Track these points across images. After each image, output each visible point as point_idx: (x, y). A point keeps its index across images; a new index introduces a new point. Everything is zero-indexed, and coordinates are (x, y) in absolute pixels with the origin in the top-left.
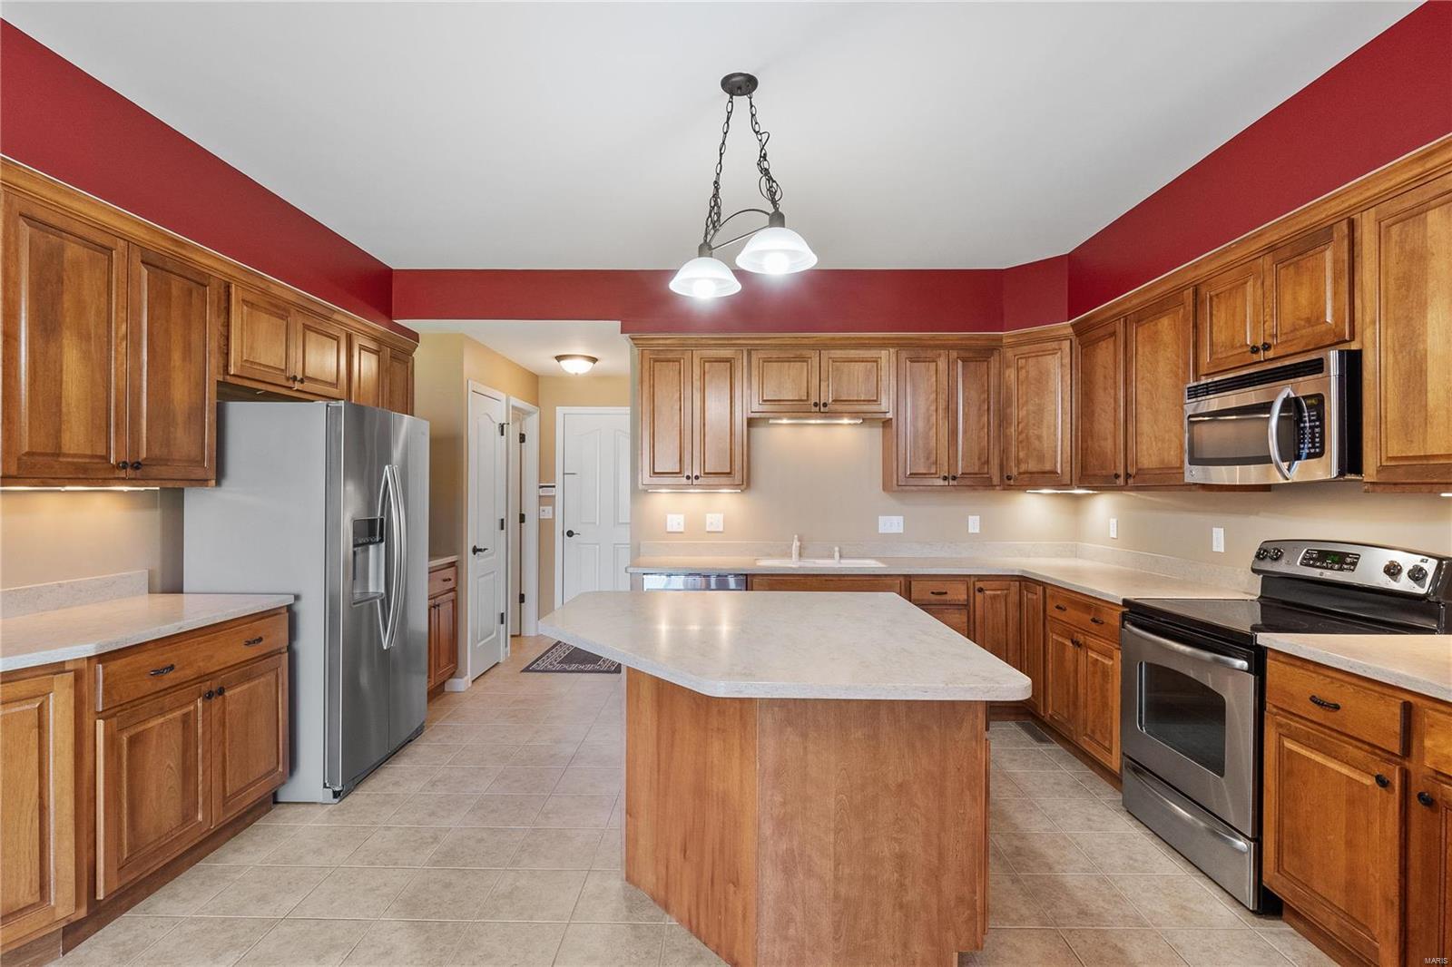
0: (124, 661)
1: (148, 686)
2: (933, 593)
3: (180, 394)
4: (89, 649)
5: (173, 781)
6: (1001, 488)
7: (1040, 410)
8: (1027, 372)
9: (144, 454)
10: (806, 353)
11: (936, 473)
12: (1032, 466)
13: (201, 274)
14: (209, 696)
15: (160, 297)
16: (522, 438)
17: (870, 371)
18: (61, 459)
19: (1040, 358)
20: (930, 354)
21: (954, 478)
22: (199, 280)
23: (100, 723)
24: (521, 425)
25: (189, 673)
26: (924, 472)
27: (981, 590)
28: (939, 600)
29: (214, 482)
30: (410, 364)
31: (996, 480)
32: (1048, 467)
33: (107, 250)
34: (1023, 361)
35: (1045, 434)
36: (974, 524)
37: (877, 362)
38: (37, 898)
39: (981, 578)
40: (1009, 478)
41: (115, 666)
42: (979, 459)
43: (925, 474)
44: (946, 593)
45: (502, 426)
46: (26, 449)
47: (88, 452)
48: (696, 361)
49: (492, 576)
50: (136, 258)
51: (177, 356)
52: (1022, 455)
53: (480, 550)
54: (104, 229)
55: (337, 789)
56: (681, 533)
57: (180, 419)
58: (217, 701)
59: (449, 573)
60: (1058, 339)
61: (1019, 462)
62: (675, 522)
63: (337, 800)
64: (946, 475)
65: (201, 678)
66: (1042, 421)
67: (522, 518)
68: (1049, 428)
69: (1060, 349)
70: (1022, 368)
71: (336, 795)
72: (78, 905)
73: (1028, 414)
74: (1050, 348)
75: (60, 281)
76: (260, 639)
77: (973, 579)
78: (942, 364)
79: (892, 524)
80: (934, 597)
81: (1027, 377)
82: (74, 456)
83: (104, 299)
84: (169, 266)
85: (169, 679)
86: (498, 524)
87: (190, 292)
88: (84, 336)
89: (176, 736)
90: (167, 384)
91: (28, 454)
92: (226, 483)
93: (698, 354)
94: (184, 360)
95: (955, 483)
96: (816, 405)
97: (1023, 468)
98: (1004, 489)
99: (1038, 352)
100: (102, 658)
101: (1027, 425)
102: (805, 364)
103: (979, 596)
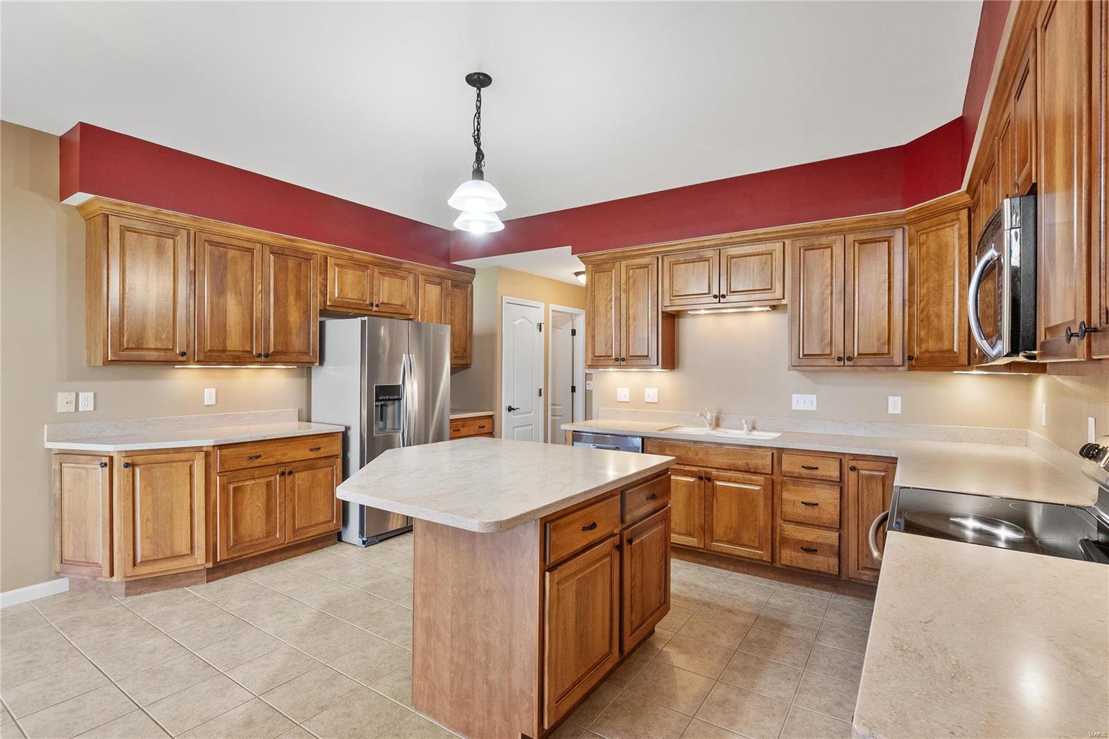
0: (232, 450)
1: (245, 464)
2: (803, 467)
3: (294, 317)
4: (211, 442)
5: (261, 514)
6: (906, 367)
7: (940, 285)
8: (928, 247)
9: (272, 349)
10: (709, 253)
11: (831, 354)
12: (932, 345)
13: (307, 253)
14: (283, 474)
15: (281, 270)
16: (574, 332)
17: (765, 263)
18: (227, 353)
19: (939, 232)
20: (825, 240)
21: (849, 359)
22: (307, 257)
23: (218, 478)
24: (573, 323)
25: (271, 461)
26: (818, 353)
27: (853, 469)
28: (810, 474)
29: (318, 364)
30: (469, 289)
31: (898, 359)
32: (946, 346)
33: (251, 251)
34: (925, 236)
35: (944, 312)
36: (895, 405)
37: (771, 254)
38: (189, 552)
39: (856, 457)
40: (911, 358)
41: (225, 452)
42: (879, 340)
43: (819, 355)
44: (817, 468)
45: (540, 325)
46: (209, 348)
47: (241, 349)
48: (623, 269)
49: (530, 427)
50: (267, 251)
51: (292, 299)
52: (923, 334)
53: (513, 409)
54: (249, 240)
55: (365, 539)
56: (627, 402)
57: (294, 331)
58: (289, 479)
59: (486, 423)
60: (957, 209)
61: (920, 341)
62: (623, 394)
63: (364, 546)
64: (842, 356)
65: (279, 464)
66: (941, 298)
67: (573, 389)
68: (947, 305)
69: (958, 219)
70: (923, 244)
71: (364, 542)
72: (207, 561)
73: (928, 293)
74: (948, 220)
75: (226, 268)
76: (319, 448)
77: (847, 457)
78: (838, 249)
79: (804, 402)
80: (805, 471)
81: (928, 253)
82: (233, 351)
83: (249, 273)
84: (287, 252)
85: (258, 462)
86: (538, 392)
87: (300, 264)
88: (238, 293)
89: (262, 492)
90: (286, 313)
91: (211, 351)
92: (325, 364)
93: (624, 263)
94: (296, 300)
95: (850, 363)
96: (715, 297)
97: (924, 347)
98: (909, 370)
99: (938, 225)
100: (221, 447)
101: (928, 302)
102: (707, 262)
103: (853, 475)
